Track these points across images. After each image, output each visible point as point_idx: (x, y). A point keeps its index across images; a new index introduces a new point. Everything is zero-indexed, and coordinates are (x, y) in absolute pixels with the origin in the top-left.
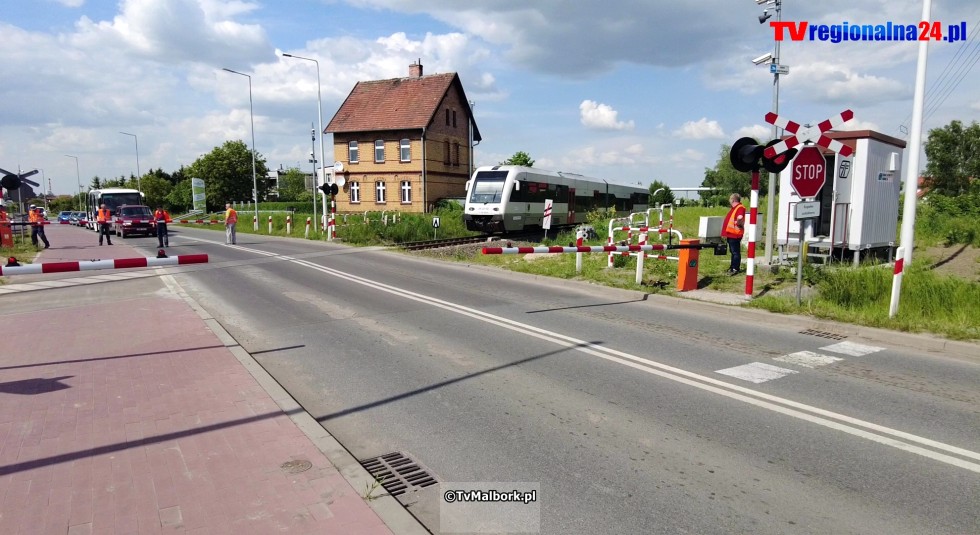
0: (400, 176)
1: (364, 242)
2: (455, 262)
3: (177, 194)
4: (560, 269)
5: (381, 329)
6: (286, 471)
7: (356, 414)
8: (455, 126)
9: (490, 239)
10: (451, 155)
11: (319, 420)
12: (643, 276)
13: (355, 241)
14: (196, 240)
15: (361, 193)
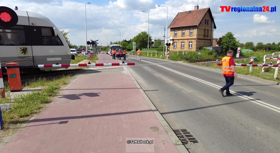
0: (189, 40)
1: (177, 60)
2: (206, 67)
3: (129, 46)
4: (243, 72)
5: (181, 87)
6: (151, 130)
7: (173, 114)
8: (208, 24)
9: (217, 60)
10: (206, 33)
11: (161, 114)
12: (277, 76)
13: (174, 60)
14: (133, 58)
15: (177, 46)
